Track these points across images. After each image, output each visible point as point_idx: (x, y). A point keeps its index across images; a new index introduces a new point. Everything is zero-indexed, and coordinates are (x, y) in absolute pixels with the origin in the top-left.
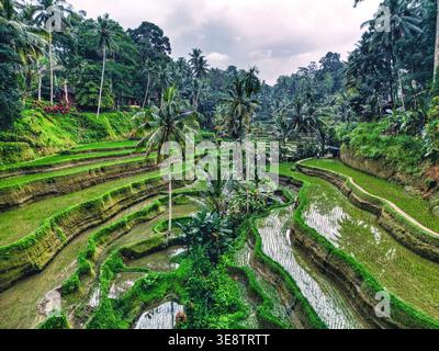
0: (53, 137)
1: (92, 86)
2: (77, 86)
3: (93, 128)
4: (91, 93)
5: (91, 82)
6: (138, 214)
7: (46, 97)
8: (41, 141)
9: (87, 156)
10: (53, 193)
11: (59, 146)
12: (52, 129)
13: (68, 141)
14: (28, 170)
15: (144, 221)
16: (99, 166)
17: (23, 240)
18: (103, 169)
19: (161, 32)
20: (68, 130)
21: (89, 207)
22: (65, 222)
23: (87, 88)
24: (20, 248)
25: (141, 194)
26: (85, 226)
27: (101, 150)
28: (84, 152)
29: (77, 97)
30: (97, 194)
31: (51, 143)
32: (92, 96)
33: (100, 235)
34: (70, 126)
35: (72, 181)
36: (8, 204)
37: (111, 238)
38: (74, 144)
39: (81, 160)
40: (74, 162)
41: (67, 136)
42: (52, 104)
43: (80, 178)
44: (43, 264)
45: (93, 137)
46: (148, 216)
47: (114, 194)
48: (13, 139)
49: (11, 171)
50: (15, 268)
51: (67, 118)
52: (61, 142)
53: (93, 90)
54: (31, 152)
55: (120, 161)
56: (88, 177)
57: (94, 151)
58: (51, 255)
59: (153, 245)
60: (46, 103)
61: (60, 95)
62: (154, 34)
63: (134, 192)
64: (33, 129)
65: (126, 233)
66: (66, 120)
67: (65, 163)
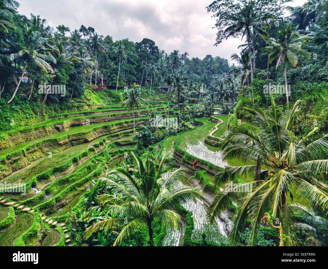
0: (96, 102)
1: (114, 76)
2: (108, 76)
3: (114, 97)
4: (113, 80)
5: (114, 75)
6: (125, 133)
7: (93, 82)
8: (91, 103)
9: (108, 110)
10: (94, 122)
11: (98, 105)
12: (95, 98)
13: (102, 103)
14: (85, 114)
15: (127, 136)
16: (112, 114)
17: (85, 132)
18: (114, 115)
19: (154, 43)
20: (102, 98)
21: (106, 127)
22: (97, 131)
23: (112, 78)
24: (84, 134)
25: (128, 126)
26: (104, 134)
27: (115, 108)
28: (108, 108)
29: (107, 82)
30: (110, 124)
31: (94, 104)
32: (114, 82)
33: (109, 137)
34: (103, 96)
35: (101, 119)
36: (79, 124)
37: (113, 139)
38: (104, 105)
39: (105, 111)
40: (103, 112)
41: (102, 101)
42: (96, 86)
43: (104, 118)
44: (89, 140)
45: (113, 102)
46: (129, 134)
47: (116, 125)
48: (80, 102)
49: (80, 114)
50: (82, 139)
51: (102, 93)
52: (98, 104)
53: (114, 78)
54: (87, 107)
55: (122, 112)
56: (108, 118)
57: (112, 108)
58: (92, 139)
59: (128, 143)
60: (93, 85)
61: (99, 81)
62: (150, 44)
63: (125, 125)
64: (88, 98)
65: (119, 138)
66: (102, 94)
67: (99, 112)
